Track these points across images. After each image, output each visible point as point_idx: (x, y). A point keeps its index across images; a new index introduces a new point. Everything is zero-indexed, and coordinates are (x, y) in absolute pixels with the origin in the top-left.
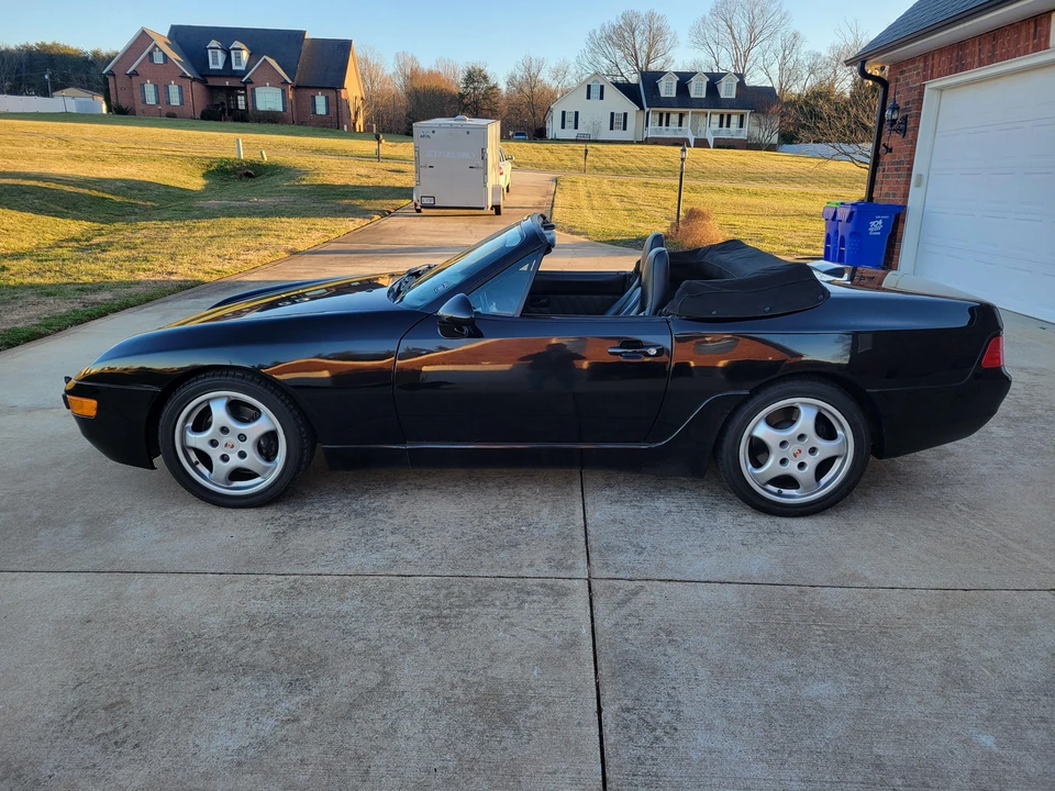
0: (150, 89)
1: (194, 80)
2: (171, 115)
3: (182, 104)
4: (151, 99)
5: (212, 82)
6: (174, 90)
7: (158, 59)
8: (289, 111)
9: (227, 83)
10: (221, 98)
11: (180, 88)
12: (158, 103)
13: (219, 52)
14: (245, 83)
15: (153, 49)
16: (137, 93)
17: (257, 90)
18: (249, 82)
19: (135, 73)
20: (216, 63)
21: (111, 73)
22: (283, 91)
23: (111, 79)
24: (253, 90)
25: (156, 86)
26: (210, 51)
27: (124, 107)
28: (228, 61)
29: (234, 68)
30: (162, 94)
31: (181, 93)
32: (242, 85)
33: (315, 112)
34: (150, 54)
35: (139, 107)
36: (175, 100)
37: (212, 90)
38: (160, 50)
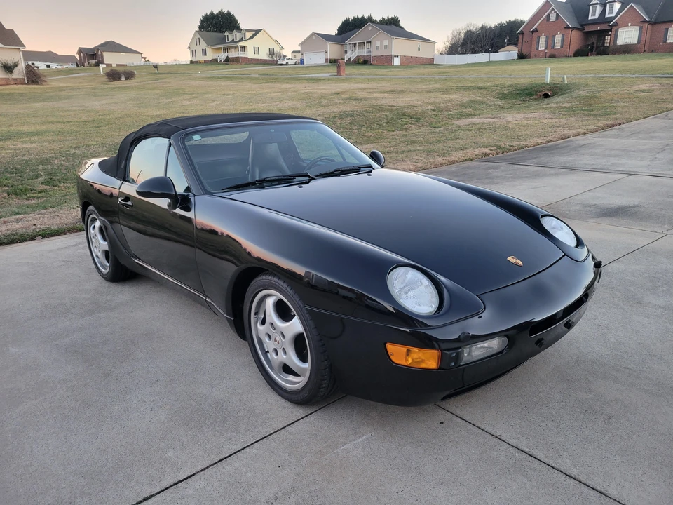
0: (543, 40)
1: (573, 29)
2: (552, 56)
3: (562, 47)
4: (542, 47)
5: (587, 29)
6: (558, 39)
7: (553, 18)
8: (643, 43)
9: (599, 28)
10: (593, 39)
11: (563, 36)
12: (546, 48)
13: (598, 7)
14: (612, 25)
15: (551, 12)
16: (534, 43)
17: (620, 30)
18: (616, 24)
19: (536, 30)
20: (594, 14)
21: (522, 33)
22: (641, 28)
23: (521, 37)
24: (617, 31)
25: (547, 37)
26: (591, 7)
27: (524, 54)
28: (603, 12)
29: (607, 16)
30: (550, 42)
31: (563, 40)
32: (609, 28)
33: (665, 41)
34: (549, 15)
35: (534, 52)
36: (557, 46)
37: (587, 34)
38: (555, 12)
